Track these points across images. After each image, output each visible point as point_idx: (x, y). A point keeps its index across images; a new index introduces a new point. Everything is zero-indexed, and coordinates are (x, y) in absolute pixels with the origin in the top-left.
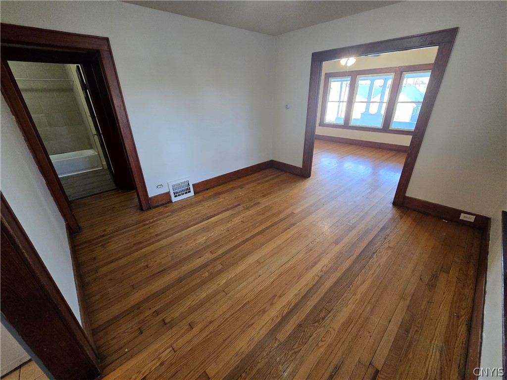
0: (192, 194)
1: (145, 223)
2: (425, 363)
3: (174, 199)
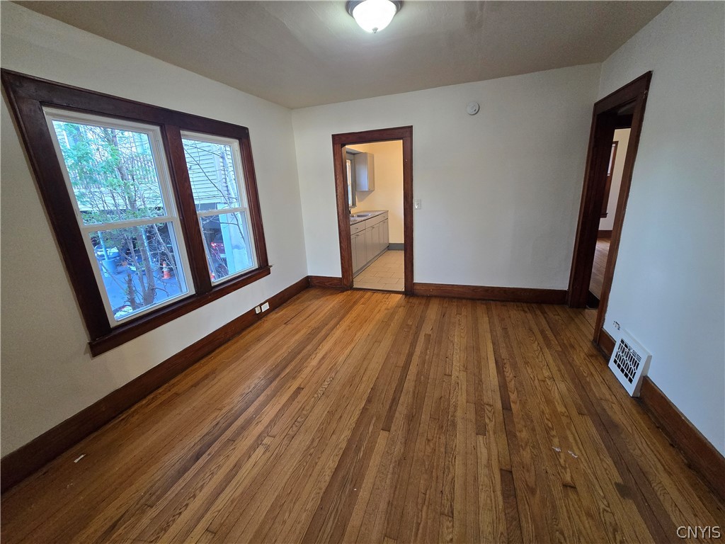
0: (631, 388)
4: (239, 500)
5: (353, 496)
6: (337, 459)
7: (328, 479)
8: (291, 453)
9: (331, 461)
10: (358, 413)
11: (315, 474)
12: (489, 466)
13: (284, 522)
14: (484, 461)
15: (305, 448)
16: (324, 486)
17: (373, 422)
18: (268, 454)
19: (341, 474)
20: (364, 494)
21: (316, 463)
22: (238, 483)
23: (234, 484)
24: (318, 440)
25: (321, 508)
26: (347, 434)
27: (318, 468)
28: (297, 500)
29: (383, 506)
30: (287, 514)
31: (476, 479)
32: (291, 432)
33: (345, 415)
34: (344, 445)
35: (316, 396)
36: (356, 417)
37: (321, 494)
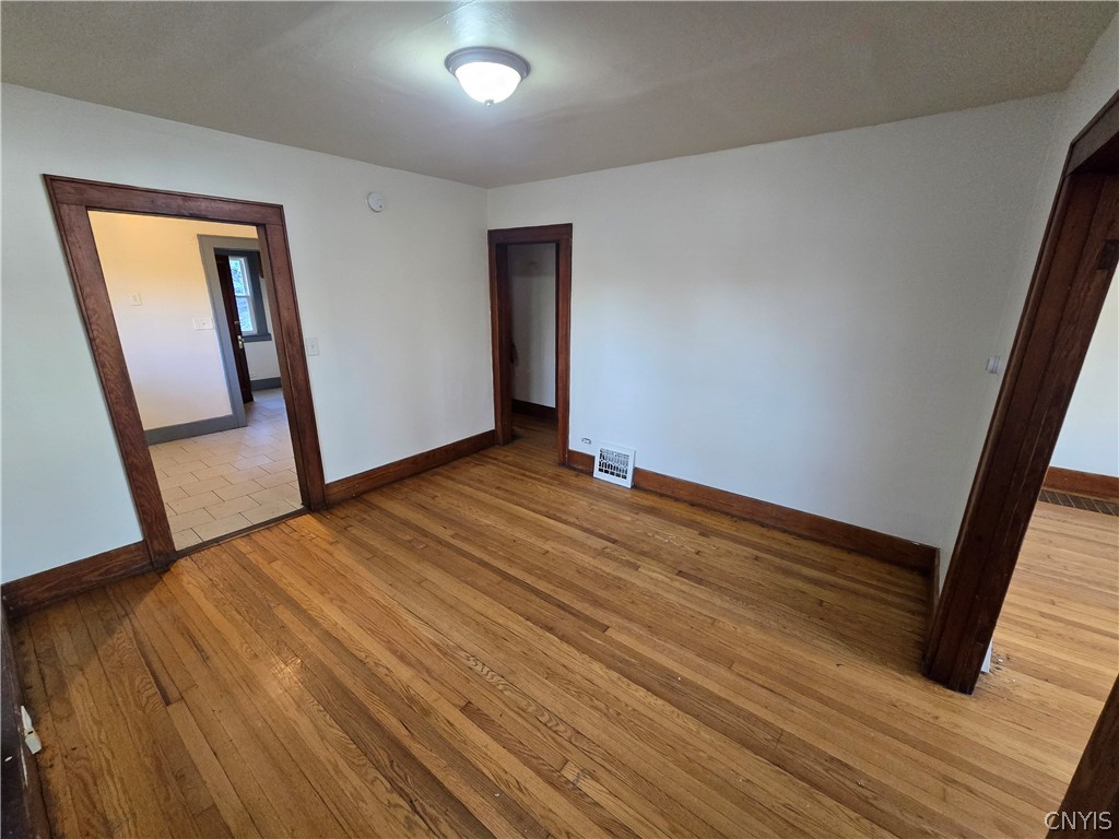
0: (627, 483)
1: (527, 473)
2: (121, 780)
3: (597, 474)
4: (674, 820)
5: (685, 682)
6: (634, 686)
7: (660, 702)
8: (607, 738)
9: (637, 694)
10: (565, 646)
11: (651, 715)
12: (672, 579)
13: (710, 758)
14: (667, 580)
15: (604, 719)
16: (669, 708)
17: (588, 636)
18: (600, 773)
19: (657, 687)
20: (686, 673)
21: (635, 710)
22: (642, 823)
23: (645, 829)
24: (596, 701)
25: (697, 717)
26: (597, 667)
27: (641, 709)
28: (684, 741)
29: (700, 661)
30: (701, 754)
31: (684, 592)
32: (566, 736)
33: (563, 661)
34: (615, 675)
35: (500, 687)
36: (572, 649)
37: (680, 712)
